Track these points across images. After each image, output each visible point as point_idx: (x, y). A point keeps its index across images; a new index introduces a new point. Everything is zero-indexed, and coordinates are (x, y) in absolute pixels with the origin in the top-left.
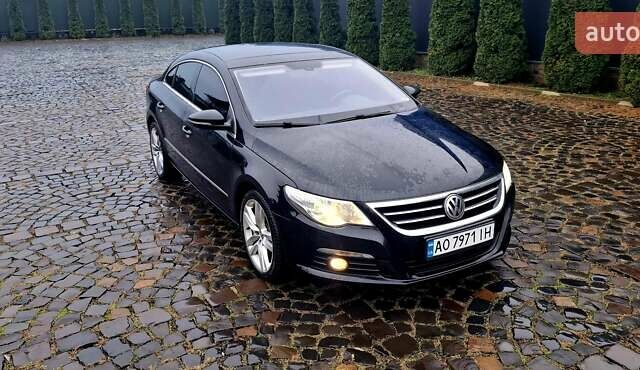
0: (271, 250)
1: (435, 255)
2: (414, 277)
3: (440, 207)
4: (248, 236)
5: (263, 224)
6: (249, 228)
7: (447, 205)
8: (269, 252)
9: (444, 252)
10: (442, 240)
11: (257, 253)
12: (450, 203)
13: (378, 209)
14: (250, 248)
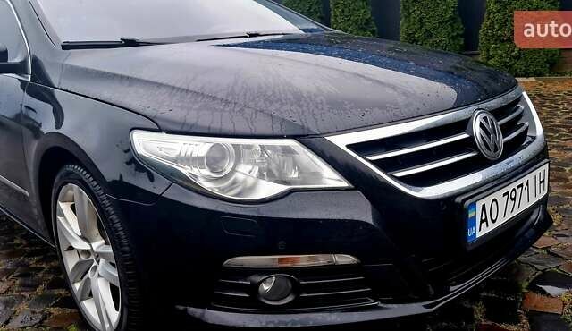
0: (117, 284)
1: (479, 235)
2: (451, 289)
3: (465, 136)
4: (71, 262)
5: (96, 231)
6: (71, 248)
7: (477, 131)
8: (113, 289)
9: (492, 227)
10: (487, 201)
11: (91, 295)
12: (481, 126)
13: (354, 147)
14: (77, 286)
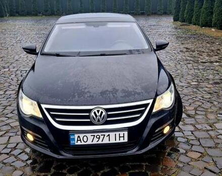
1: (76, 144)
3: (88, 114)
9: (83, 143)
12: (95, 113)
